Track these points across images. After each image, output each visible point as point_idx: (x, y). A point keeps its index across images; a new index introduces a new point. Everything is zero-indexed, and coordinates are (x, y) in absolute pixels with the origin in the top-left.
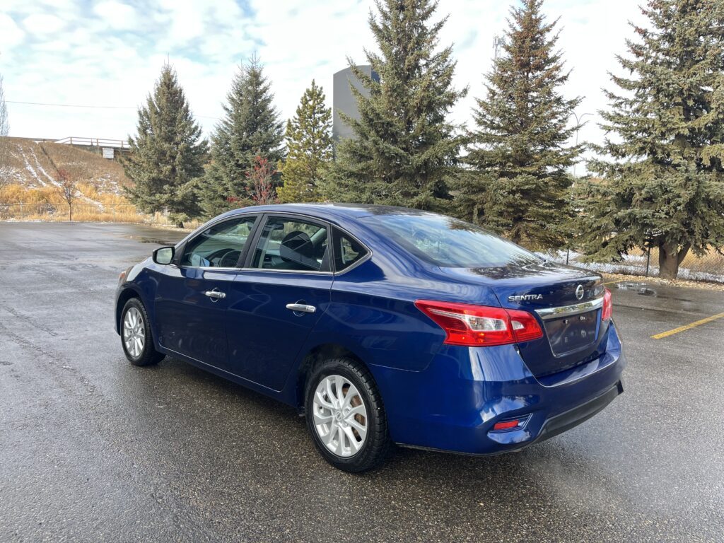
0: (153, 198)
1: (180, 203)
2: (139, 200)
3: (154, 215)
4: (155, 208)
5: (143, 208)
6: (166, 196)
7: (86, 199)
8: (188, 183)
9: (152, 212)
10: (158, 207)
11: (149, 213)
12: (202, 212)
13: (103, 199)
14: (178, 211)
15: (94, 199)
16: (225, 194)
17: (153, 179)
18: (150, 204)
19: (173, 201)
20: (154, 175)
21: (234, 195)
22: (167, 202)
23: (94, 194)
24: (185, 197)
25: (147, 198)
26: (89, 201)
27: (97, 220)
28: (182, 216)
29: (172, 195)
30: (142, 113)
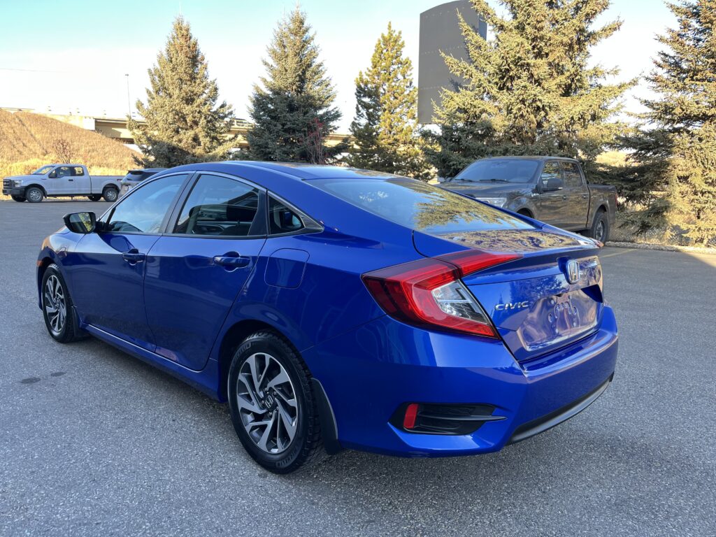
30: (153, 72)
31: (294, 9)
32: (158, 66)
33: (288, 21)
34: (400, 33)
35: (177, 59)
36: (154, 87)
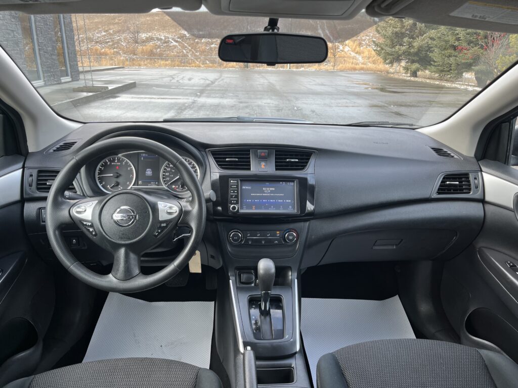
0: (393, 50)
1: (416, 54)
2: (383, 52)
3: (392, 66)
4: (394, 58)
5: (385, 59)
6: (404, 48)
7: (352, 53)
8: (425, 35)
9: (391, 63)
10: (397, 59)
11: (389, 64)
12: (432, 62)
13: (363, 53)
14: (413, 62)
15: (357, 53)
16: (457, 43)
17: (396, 33)
18: (392, 55)
19: (410, 52)
20: (397, 30)
21: (465, 45)
22: (404, 53)
23: (358, 49)
24: (420, 49)
25: (388, 49)
26: (353, 54)
27: (355, 69)
28: (415, 66)
29: (410, 47)
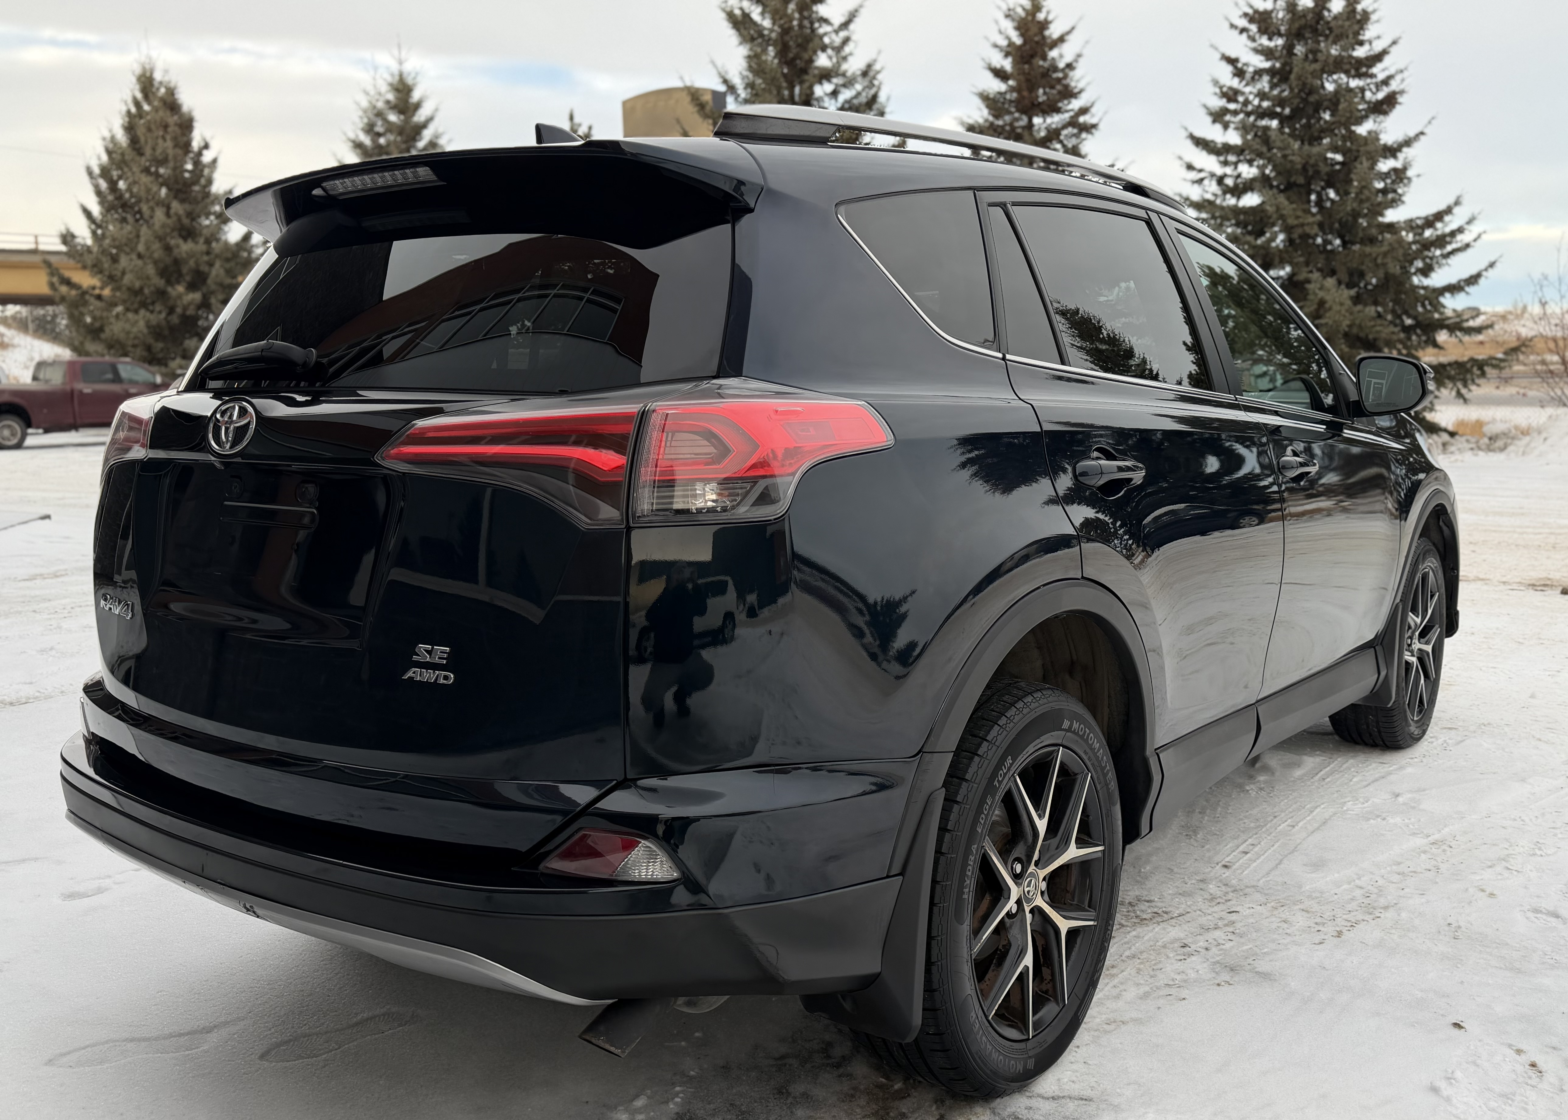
30: (97, 171)
31: (395, 67)
32: (105, 158)
33: (384, 88)
34: (590, 128)
35: (154, 149)
36: (101, 203)
